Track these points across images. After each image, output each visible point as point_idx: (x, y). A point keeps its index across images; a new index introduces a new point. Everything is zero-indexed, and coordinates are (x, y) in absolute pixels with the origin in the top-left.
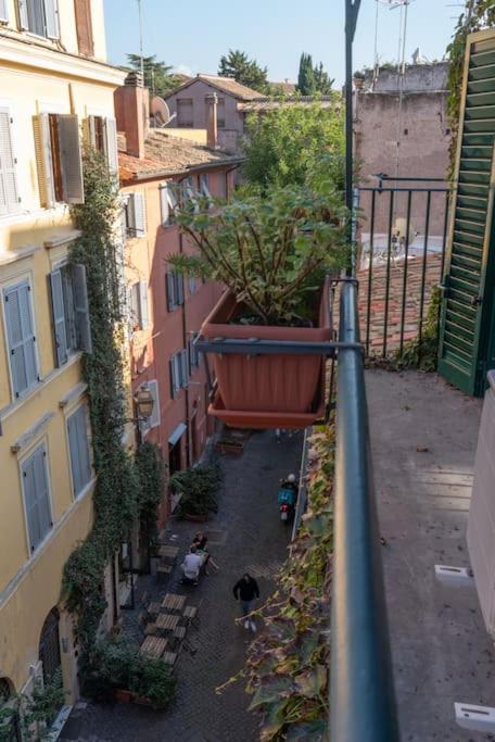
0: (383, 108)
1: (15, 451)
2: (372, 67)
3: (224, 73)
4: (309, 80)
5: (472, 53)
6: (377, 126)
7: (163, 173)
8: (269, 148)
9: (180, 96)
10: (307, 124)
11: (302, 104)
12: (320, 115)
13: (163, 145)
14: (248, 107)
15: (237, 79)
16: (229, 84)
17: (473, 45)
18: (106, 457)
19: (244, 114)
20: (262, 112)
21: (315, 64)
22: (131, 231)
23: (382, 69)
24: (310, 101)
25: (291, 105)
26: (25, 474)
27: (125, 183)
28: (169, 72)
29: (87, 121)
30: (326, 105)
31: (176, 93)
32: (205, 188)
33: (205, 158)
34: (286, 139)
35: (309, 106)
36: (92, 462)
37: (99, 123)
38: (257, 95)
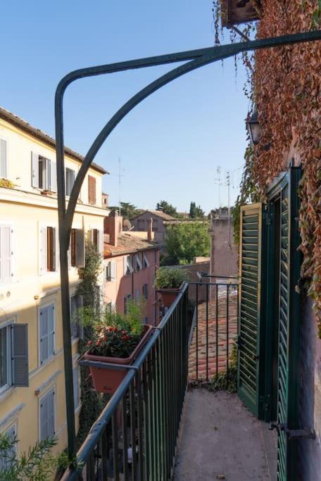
0: (223, 226)
1: (37, 393)
2: (218, 208)
3: (158, 209)
4: (195, 212)
5: (244, 215)
6: (221, 233)
7: (125, 252)
8: (176, 240)
9: (139, 218)
10: (193, 230)
11: (191, 222)
12: (199, 227)
13: (127, 240)
14: (168, 223)
15: (164, 212)
16: (160, 213)
17: (244, 212)
18: (87, 393)
19: (166, 226)
20: (173, 225)
21: (197, 206)
22: (109, 278)
23: (223, 209)
24: (195, 220)
25: (186, 222)
26: (41, 406)
27: (106, 257)
28: (136, 209)
29: (90, 231)
30: (201, 222)
31: (137, 217)
32: (145, 258)
33: (146, 245)
34: (184, 236)
35: (194, 223)
36: (80, 396)
37: (96, 232)
38: (172, 218)
